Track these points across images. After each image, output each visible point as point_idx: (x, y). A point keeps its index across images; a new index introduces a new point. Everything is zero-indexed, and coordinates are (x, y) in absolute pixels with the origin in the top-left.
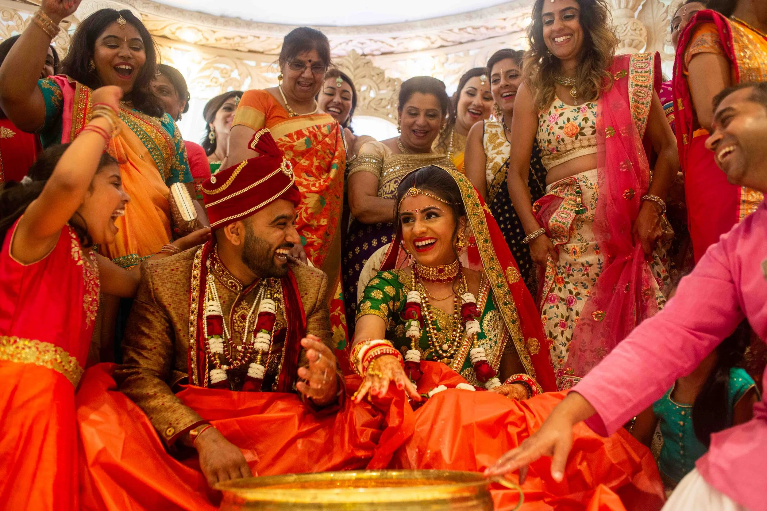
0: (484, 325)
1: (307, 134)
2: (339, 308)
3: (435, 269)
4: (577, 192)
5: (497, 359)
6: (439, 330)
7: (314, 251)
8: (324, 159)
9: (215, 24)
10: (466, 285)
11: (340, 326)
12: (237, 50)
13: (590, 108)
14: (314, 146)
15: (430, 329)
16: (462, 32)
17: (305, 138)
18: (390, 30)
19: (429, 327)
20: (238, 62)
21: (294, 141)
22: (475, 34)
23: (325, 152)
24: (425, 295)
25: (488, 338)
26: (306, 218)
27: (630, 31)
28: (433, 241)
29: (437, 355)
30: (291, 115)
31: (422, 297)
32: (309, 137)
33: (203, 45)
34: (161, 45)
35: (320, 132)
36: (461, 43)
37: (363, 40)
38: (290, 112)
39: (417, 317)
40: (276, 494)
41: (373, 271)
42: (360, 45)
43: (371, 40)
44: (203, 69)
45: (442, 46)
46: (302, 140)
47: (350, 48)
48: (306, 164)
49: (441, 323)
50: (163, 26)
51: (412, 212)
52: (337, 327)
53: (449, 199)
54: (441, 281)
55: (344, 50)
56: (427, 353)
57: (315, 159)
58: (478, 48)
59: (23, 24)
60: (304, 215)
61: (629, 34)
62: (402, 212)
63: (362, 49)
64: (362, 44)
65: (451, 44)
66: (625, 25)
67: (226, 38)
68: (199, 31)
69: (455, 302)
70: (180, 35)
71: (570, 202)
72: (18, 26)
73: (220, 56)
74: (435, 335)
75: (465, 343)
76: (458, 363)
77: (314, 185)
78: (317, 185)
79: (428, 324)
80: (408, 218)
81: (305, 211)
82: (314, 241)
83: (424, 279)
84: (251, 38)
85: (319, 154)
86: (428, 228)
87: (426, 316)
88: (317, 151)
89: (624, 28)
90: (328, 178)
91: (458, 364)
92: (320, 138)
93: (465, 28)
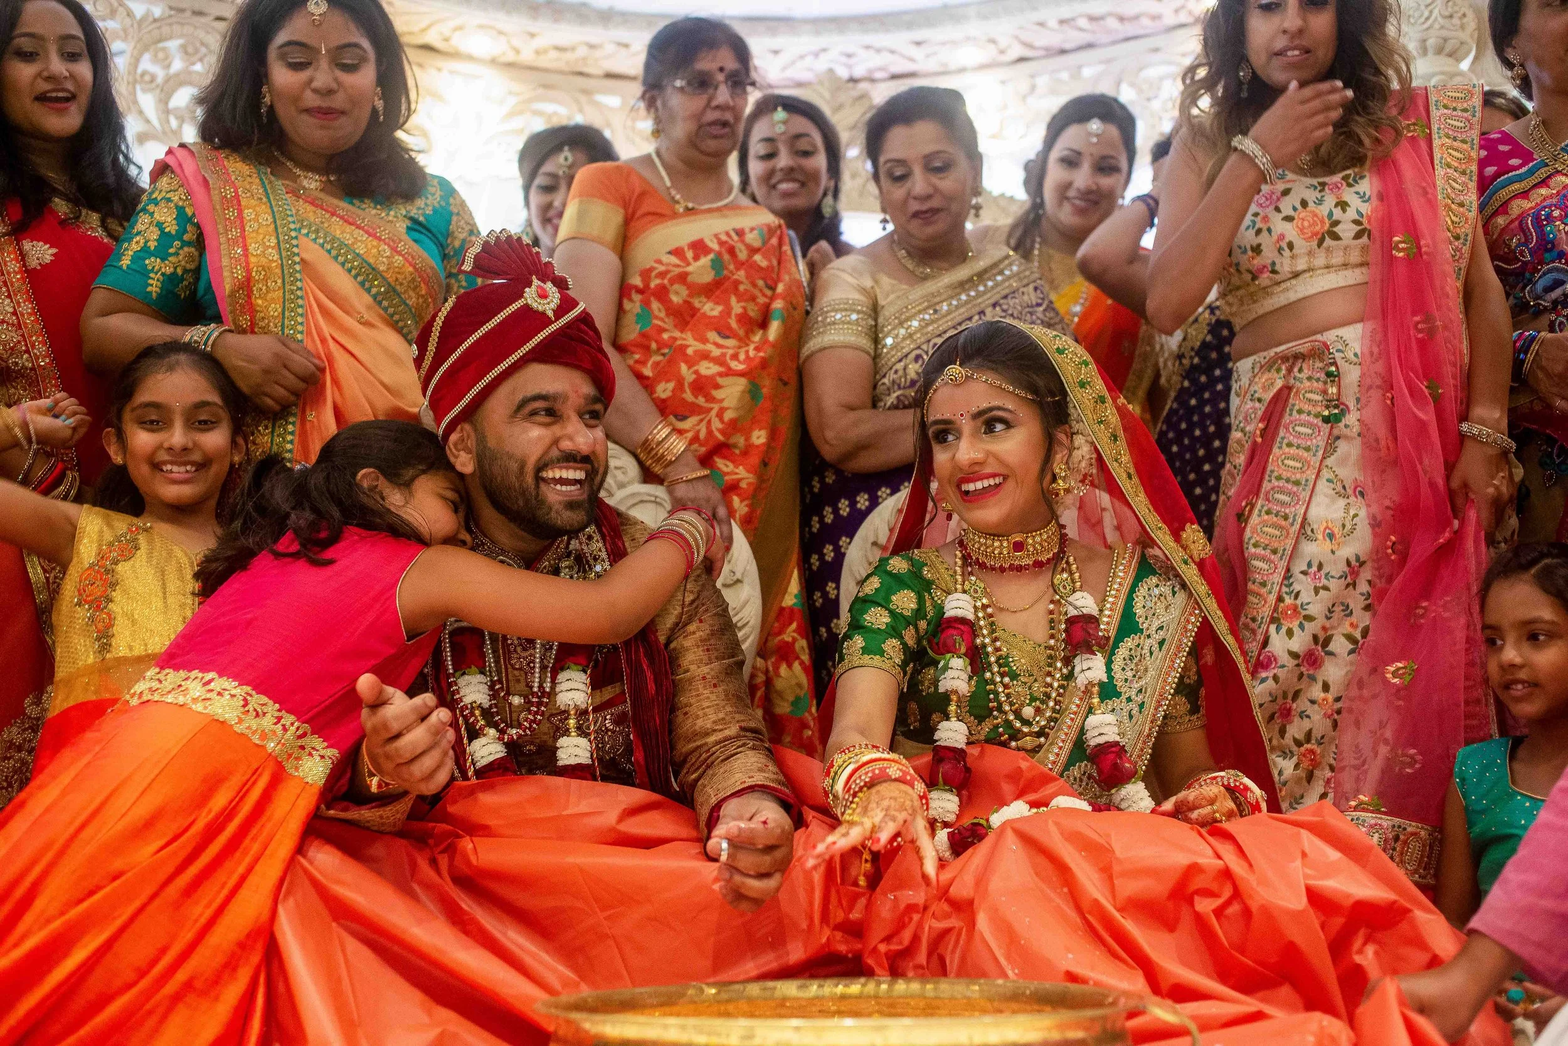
0: (1116, 667)
1: (715, 246)
2: (794, 626)
3: (1005, 544)
4: (1329, 375)
5: (1144, 742)
6: (1014, 676)
7: (741, 501)
8: (753, 299)
9: (535, 18)
10: (1077, 575)
11: (796, 665)
12: (581, 74)
13: (1350, 185)
14: (731, 272)
15: (993, 674)
16: (1065, 27)
17: (711, 256)
18: (910, 26)
19: (991, 671)
20: (583, 99)
21: (688, 264)
22: (1094, 32)
23: (754, 285)
24: (985, 601)
25: (1124, 697)
26: (721, 431)
27: (1440, 19)
28: (997, 480)
29: (1011, 731)
30: (680, 209)
31: (979, 604)
32: (719, 254)
33: (510, 65)
34: (420, 65)
35: (743, 241)
36: (1063, 52)
37: (851, 49)
38: (678, 202)
39: (963, 650)
40: (666, 1027)
41: (875, 548)
42: (844, 59)
43: (868, 47)
44: (511, 114)
45: (1022, 60)
46: (705, 261)
47: (822, 65)
48: (715, 313)
49: (1020, 661)
50: (423, 25)
51: (952, 418)
52: (790, 666)
53: (1033, 389)
54: (1019, 569)
55: (810, 70)
56: (986, 727)
57: (733, 300)
58: (1101, 62)
59: (135, 25)
60: (716, 424)
61: (1437, 26)
62: (932, 419)
63: (849, 67)
64: (849, 56)
65: (1042, 53)
66: (1427, 6)
67: (558, 48)
68: (500, 33)
69: (1051, 612)
70: (460, 42)
71: (1308, 395)
72: (125, 30)
73: (546, 86)
74: (1006, 686)
75: (1074, 708)
76: (1057, 751)
77: (735, 357)
78: (742, 357)
79: (990, 665)
80: (945, 432)
81: (717, 416)
82: (741, 479)
83: (982, 566)
84: (610, 48)
85: (742, 288)
86: (989, 453)
87: (984, 646)
88: (737, 283)
89: (1426, 14)
90: (765, 341)
91: (1057, 755)
92: (742, 255)
93: (1073, 19)
